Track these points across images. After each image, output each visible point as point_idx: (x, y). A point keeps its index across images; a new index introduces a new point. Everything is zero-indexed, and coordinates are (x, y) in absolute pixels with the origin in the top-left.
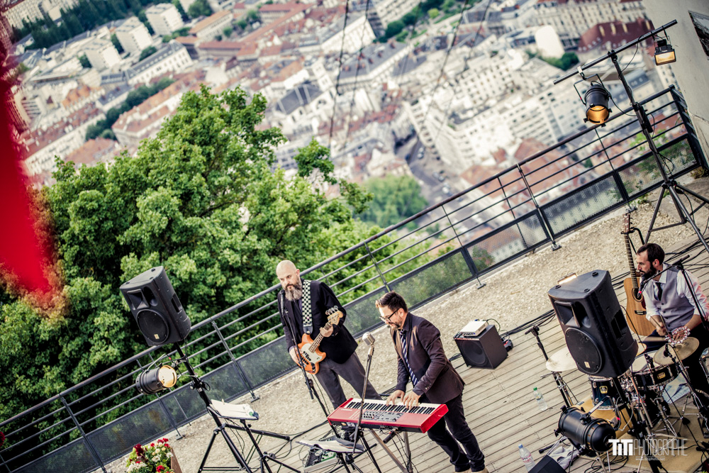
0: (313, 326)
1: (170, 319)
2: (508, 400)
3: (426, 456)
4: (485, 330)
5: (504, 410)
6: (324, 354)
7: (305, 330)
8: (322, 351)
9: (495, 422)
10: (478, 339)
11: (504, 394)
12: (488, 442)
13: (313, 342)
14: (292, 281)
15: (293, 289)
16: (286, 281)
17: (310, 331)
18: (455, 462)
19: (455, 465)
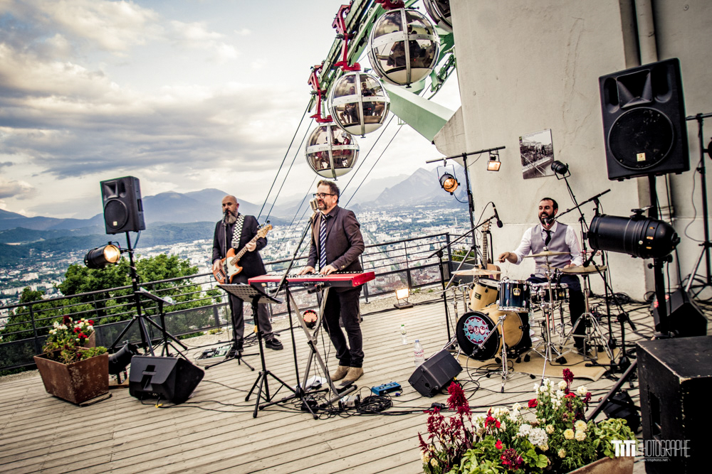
0: (240, 244)
1: (131, 210)
6: (241, 268)
7: (232, 245)
8: (240, 266)
13: (235, 256)
14: (231, 208)
15: (230, 214)
16: (226, 207)
17: (237, 247)
18: (341, 356)
19: (341, 359)
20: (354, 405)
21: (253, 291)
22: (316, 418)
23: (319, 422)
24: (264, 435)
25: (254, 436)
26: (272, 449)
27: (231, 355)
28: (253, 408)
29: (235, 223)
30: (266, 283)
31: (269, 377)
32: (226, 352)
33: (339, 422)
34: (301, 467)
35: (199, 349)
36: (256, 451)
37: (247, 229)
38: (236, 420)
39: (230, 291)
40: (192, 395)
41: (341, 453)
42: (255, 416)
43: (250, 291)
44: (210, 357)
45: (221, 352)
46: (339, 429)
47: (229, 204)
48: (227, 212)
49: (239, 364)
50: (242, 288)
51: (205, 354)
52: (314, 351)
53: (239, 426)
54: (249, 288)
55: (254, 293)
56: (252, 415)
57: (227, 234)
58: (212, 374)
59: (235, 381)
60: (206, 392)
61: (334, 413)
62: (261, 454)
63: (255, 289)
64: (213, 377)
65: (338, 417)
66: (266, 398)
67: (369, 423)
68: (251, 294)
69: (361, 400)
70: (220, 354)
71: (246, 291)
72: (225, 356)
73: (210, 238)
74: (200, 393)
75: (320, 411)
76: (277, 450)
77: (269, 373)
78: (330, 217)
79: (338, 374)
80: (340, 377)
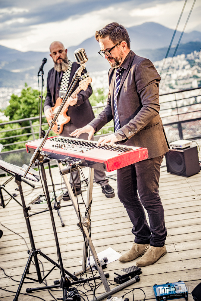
2: (196, 198)
3: (116, 221)
4: (189, 147)
5: (192, 204)
6: (69, 118)
7: (60, 95)
8: (68, 116)
9: (182, 211)
10: (182, 151)
11: (193, 193)
12: (173, 224)
14: (62, 56)
16: (58, 55)
17: (64, 96)
18: (137, 232)
19: (136, 235)
77: (39, 253)
78: (123, 70)
79: (132, 254)
80: (135, 257)
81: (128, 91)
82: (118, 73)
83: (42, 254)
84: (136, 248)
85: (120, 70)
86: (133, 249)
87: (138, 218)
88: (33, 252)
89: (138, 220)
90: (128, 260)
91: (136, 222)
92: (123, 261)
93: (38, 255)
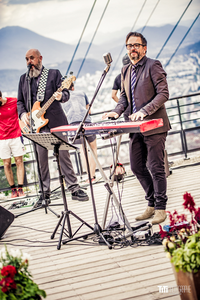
0: (45, 96)
6: (47, 120)
8: (46, 118)
13: (40, 109)
14: (34, 62)
15: (34, 68)
16: (29, 61)
17: (42, 100)
18: (149, 198)
19: (149, 200)
20: (144, 238)
21: (54, 138)
22: (111, 248)
23: (113, 250)
24: (66, 260)
25: (57, 261)
26: (72, 268)
27: (38, 206)
28: (57, 244)
29: (39, 76)
30: (66, 132)
31: (70, 216)
32: (33, 204)
33: (129, 250)
34: (93, 277)
35: (8, 203)
36: (59, 270)
37: (52, 82)
38: (43, 251)
39: (34, 139)
40: (4, 236)
41: (127, 269)
42: (59, 248)
43: (51, 139)
44: (18, 207)
45: (28, 203)
46: (129, 255)
47: (32, 58)
48: (31, 66)
49: (47, 213)
50: (44, 136)
51: (14, 205)
52: (111, 193)
53: (46, 255)
54: (50, 136)
55: (56, 141)
56: (56, 248)
57: (31, 87)
58: (21, 221)
59: (43, 225)
60: (16, 234)
61: (126, 244)
62: (62, 271)
63: (56, 136)
64: (22, 224)
65: (129, 247)
66: (68, 234)
67: (155, 250)
68: (52, 141)
69: (152, 235)
70: (28, 205)
71: (48, 139)
72: (33, 207)
73: (13, 90)
74: (11, 235)
75: (115, 244)
76: (75, 269)
77: (71, 212)
78: (139, 66)
79: (146, 214)
80: (148, 217)
81: (144, 82)
82: (134, 68)
83: (73, 214)
84: (149, 210)
85: (136, 66)
86: (147, 211)
87: (149, 186)
88: (66, 211)
89: (149, 187)
90: (142, 218)
91: (148, 189)
92: (138, 220)
93: (69, 215)
